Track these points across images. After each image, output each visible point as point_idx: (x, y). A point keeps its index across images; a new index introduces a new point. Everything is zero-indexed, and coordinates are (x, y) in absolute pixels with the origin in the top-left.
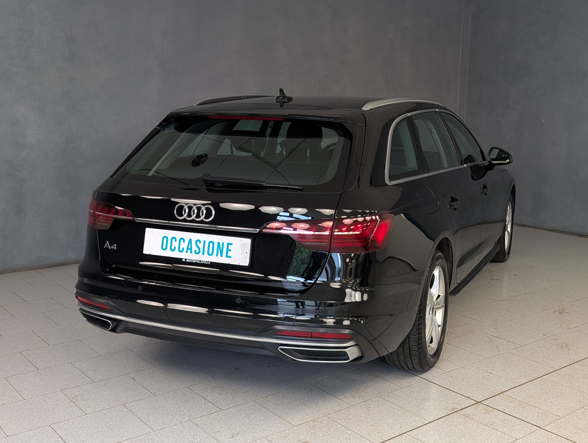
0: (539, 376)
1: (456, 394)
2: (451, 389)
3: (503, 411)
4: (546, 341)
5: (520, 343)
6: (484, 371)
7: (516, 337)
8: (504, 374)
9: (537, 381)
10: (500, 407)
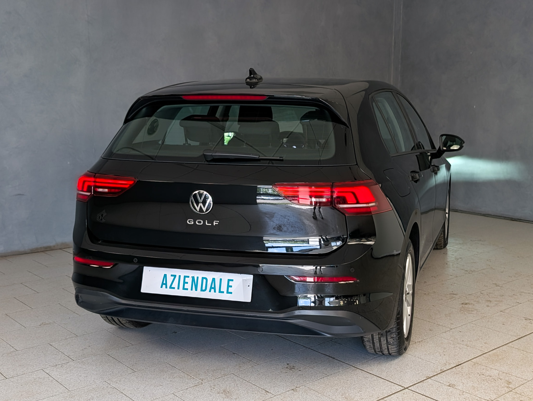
0: (468, 360)
1: (383, 380)
2: (379, 375)
3: (430, 397)
4: (476, 324)
5: (449, 327)
6: (412, 356)
7: (446, 320)
8: (433, 358)
9: (466, 364)
10: (427, 393)
